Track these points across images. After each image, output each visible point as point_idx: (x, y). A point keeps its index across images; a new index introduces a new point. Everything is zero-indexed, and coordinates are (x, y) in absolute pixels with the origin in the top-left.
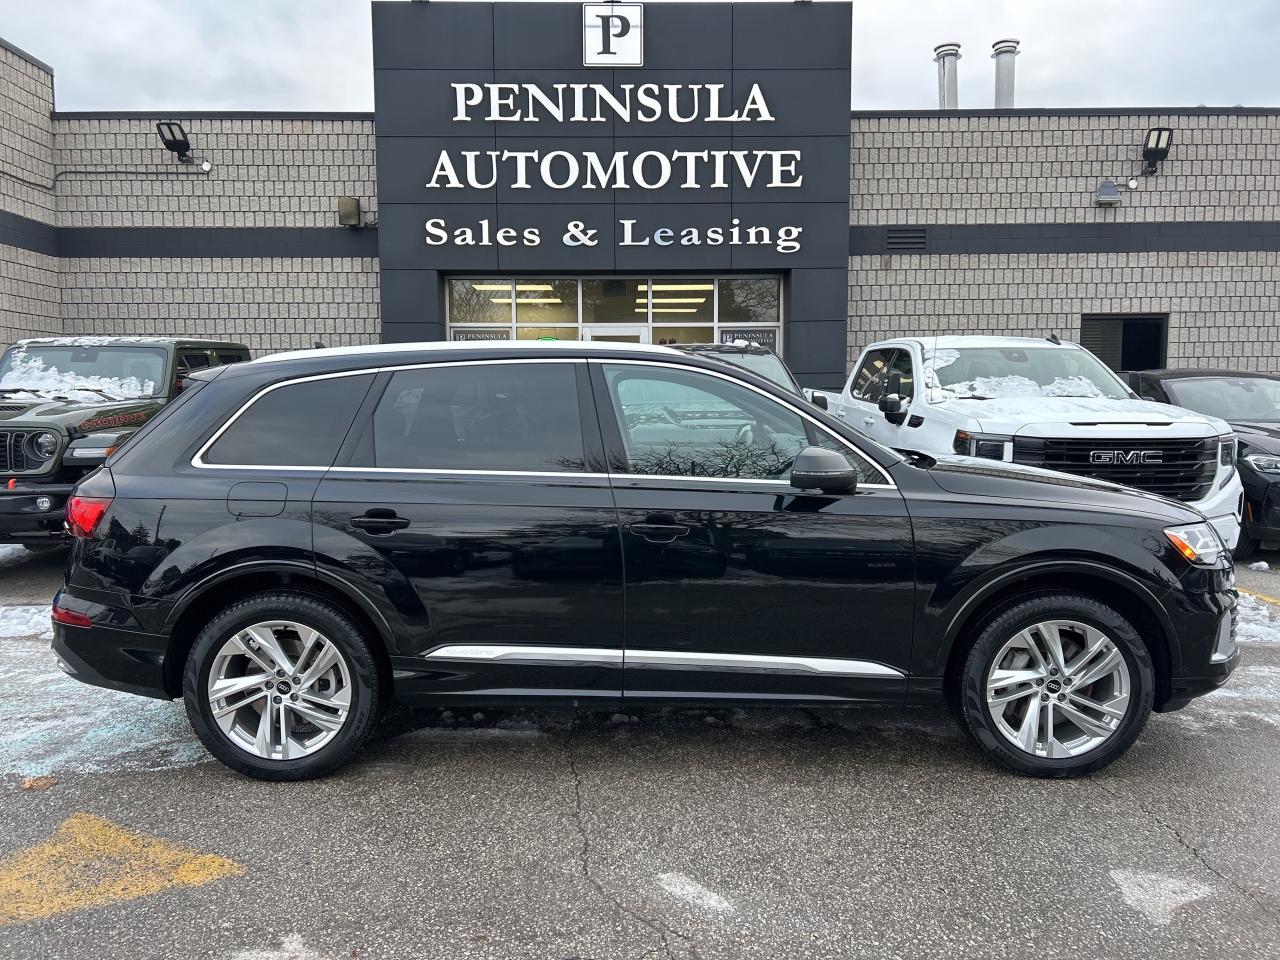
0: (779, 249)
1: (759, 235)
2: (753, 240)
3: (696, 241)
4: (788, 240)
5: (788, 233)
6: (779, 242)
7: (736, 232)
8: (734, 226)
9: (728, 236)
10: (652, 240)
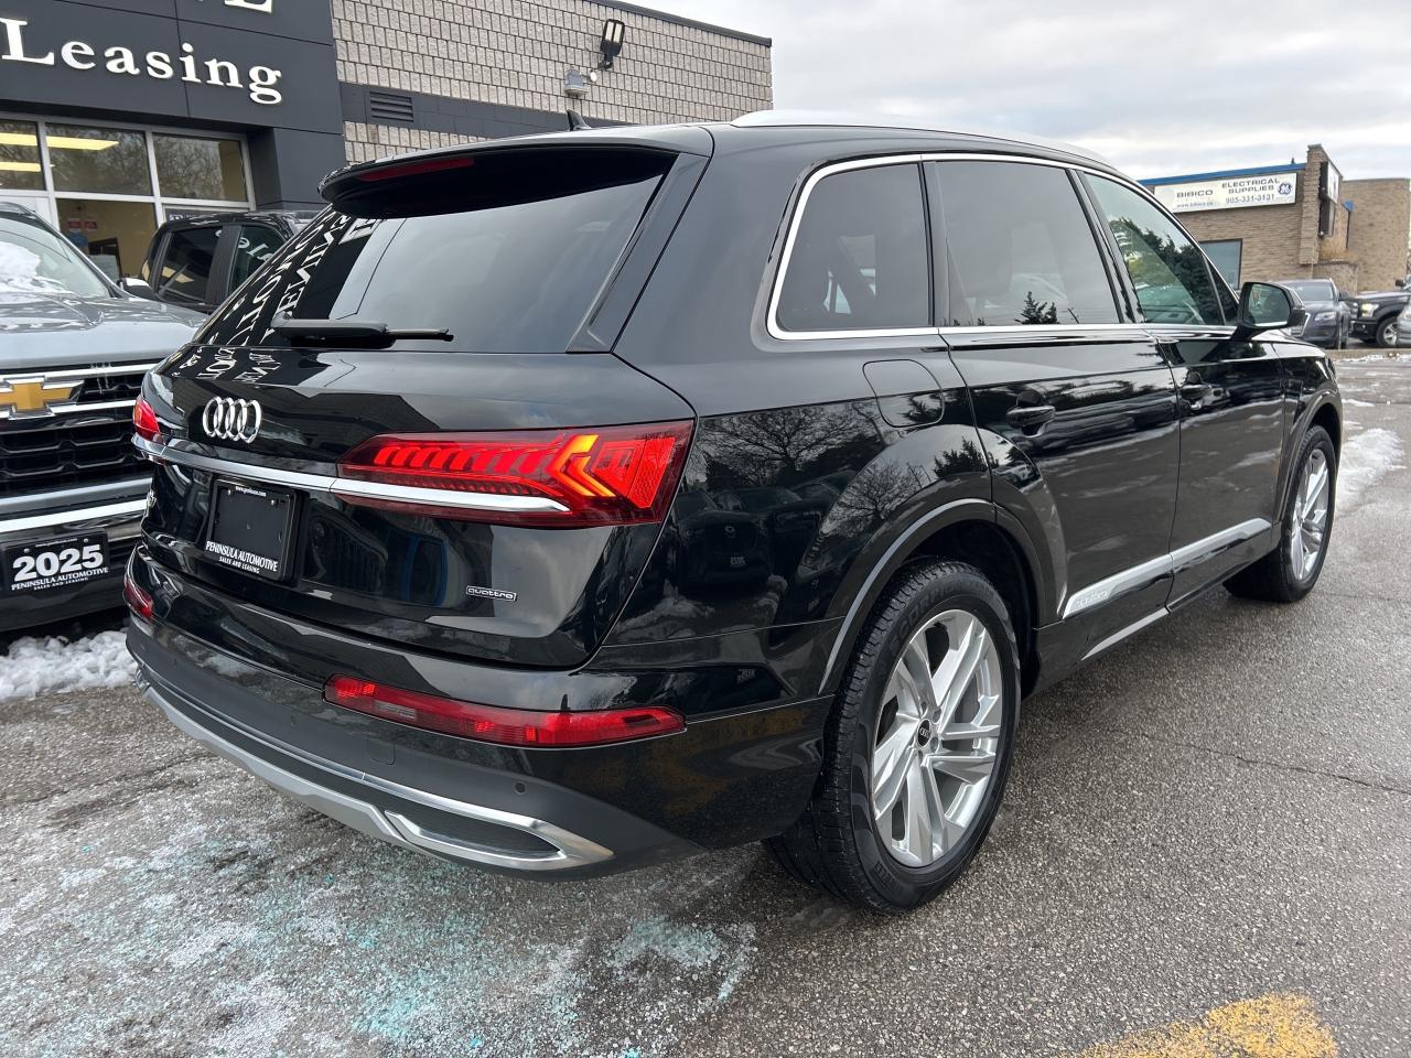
0: (254, 97)
1: (224, 73)
2: (215, 79)
3: (130, 68)
4: (264, 85)
5: (263, 76)
6: (252, 86)
7: (189, 62)
8: (186, 54)
9: (180, 69)
10: (58, 58)
